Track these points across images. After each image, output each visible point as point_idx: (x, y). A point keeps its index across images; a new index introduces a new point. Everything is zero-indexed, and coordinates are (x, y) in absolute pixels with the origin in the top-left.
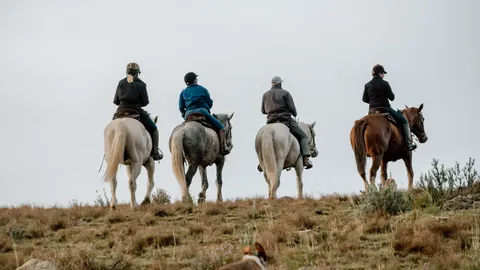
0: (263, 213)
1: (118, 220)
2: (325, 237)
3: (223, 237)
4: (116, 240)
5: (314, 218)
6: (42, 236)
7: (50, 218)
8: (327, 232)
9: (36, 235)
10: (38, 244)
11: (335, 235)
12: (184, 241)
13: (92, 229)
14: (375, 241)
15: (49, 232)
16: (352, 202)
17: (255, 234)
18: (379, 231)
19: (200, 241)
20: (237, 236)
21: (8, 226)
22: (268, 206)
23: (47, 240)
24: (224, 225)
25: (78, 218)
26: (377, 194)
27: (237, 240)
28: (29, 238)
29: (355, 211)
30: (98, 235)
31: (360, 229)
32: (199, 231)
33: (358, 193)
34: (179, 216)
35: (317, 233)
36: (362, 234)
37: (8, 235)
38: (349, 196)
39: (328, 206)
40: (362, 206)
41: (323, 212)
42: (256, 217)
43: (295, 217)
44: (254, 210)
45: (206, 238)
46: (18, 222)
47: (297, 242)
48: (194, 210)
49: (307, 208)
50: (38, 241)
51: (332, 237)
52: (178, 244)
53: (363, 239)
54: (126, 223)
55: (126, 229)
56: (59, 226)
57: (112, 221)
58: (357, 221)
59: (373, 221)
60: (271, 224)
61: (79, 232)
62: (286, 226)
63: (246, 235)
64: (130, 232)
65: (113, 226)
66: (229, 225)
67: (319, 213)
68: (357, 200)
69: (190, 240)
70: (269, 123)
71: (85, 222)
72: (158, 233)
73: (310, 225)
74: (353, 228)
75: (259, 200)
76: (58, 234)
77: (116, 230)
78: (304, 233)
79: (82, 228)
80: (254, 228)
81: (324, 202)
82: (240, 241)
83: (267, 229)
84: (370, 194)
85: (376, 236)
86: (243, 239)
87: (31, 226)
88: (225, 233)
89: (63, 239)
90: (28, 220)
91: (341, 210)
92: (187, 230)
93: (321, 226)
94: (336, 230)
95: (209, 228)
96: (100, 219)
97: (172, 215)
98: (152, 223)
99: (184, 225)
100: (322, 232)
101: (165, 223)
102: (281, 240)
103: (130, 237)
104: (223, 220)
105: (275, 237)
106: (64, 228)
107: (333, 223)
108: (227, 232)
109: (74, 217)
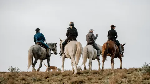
0: (111, 73)
1: (66, 75)
2: (130, 81)
3: (99, 81)
4: (65, 82)
5: (127, 75)
6: (42, 80)
7: (44, 75)
8: (131, 79)
9: (40, 80)
10: (41, 83)
11: (133, 80)
12: (86, 82)
13: (58, 78)
14: (146, 82)
15: (44, 79)
16: (139, 70)
17: (108, 80)
18: (147, 79)
19: (91, 82)
20: (103, 81)
21: (31, 77)
22: (113, 71)
23: (43, 81)
24: (99, 77)
25: (53, 75)
26: (146, 67)
27: (103, 82)
28: (38, 81)
29: (140, 73)
30: (59, 80)
31: (141, 79)
32: (91, 79)
33: (141, 67)
34: (85, 74)
35: (128, 80)
36: (142, 80)
37: (31, 80)
38: (138, 68)
39: (131, 71)
40: (142, 71)
41: (130, 73)
42: (109, 75)
43: (121, 75)
44: (108, 72)
45: (93, 81)
46: (34, 76)
47: (122, 83)
48: (89, 72)
49: (125, 72)
50: (41, 82)
51: (132, 81)
52: (84, 83)
53: (142, 82)
54: (68, 76)
55: (68, 78)
56: (47, 77)
57: (64, 76)
58: (140, 76)
59: (146, 76)
60: (113, 77)
61: (53, 79)
62: (118, 77)
63: (106, 80)
64: (69, 79)
65: (64, 77)
66: (100, 77)
67: (128, 73)
68: (140, 69)
69: (88, 82)
70: (87, 45)
71: (55, 76)
72: (78, 80)
73: (126, 77)
74: (139, 78)
75: (110, 70)
76: (47, 80)
77: (65, 79)
78: (124, 80)
79: (54, 78)
80: (108, 78)
81: (130, 70)
82: (104, 82)
83: (112, 78)
84: (144, 68)
85: (146, 81)
86: (105, 81)
87: (39, 77)
88: (99, 79)
89: (48, 81)
90: (38, 75)
91: (135, 73)
92: (87, 79)
93: (129, 77)
94: (134, 79)
95: (94, 78)
96: (60, 75)
97: (82, 74)
98: (76, 76)
99: (86, 77)
100: (129, 79)
101: (81, 76)
102: (116, 82)
103: (69, 81)
104: (99, 76)
105: (114, 81)
106: (49, 78)
107: (133, 77)
108: (100, 79)
109: (52, 74)
